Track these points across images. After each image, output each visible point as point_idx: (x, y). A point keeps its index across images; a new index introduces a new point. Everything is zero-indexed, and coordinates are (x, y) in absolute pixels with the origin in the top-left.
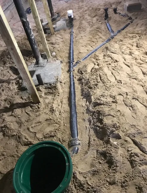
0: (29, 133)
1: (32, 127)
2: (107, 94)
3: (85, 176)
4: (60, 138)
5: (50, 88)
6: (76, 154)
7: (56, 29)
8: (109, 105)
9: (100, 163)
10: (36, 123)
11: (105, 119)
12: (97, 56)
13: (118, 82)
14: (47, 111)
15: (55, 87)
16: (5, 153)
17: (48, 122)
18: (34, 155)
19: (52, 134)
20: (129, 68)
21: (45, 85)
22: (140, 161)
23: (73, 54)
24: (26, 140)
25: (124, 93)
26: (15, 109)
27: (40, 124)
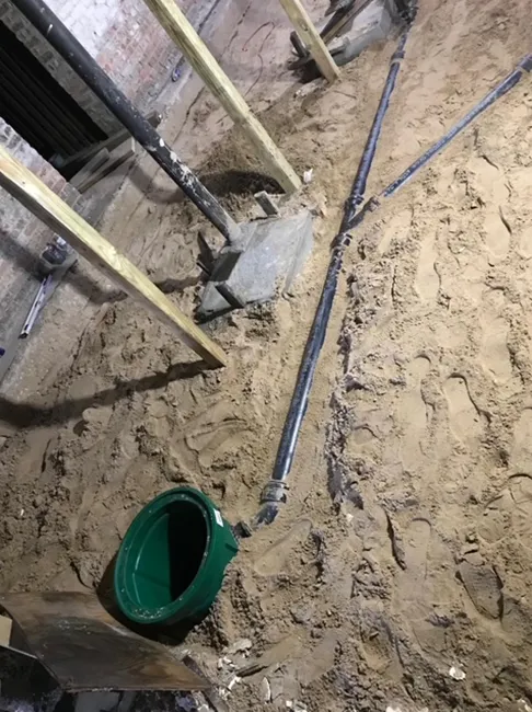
0: (185, 450)
1: (193, 437)
2: (388, 350)
3: (261, 586)
4: (246, 474)
5: (259, 318)
6: (267, 523)
7: (350, 51)
8: (378, 394)
9: (303, 563)
10: (203, 426)
11: (352, 438)
12: (435, 176)
13: (441, 304)
14: (237, 391)
15: (268, 314)
16: (133, 494)
17: (231, 426)
18: (167, 515)
19: (230, 462)
20: (508, 234)
21: (249, 308)
22: (374, 584)
23: (369, 166)
24: (176, 469)
25: (435, 353)
26: (172, 380)
27: (210, 429)
